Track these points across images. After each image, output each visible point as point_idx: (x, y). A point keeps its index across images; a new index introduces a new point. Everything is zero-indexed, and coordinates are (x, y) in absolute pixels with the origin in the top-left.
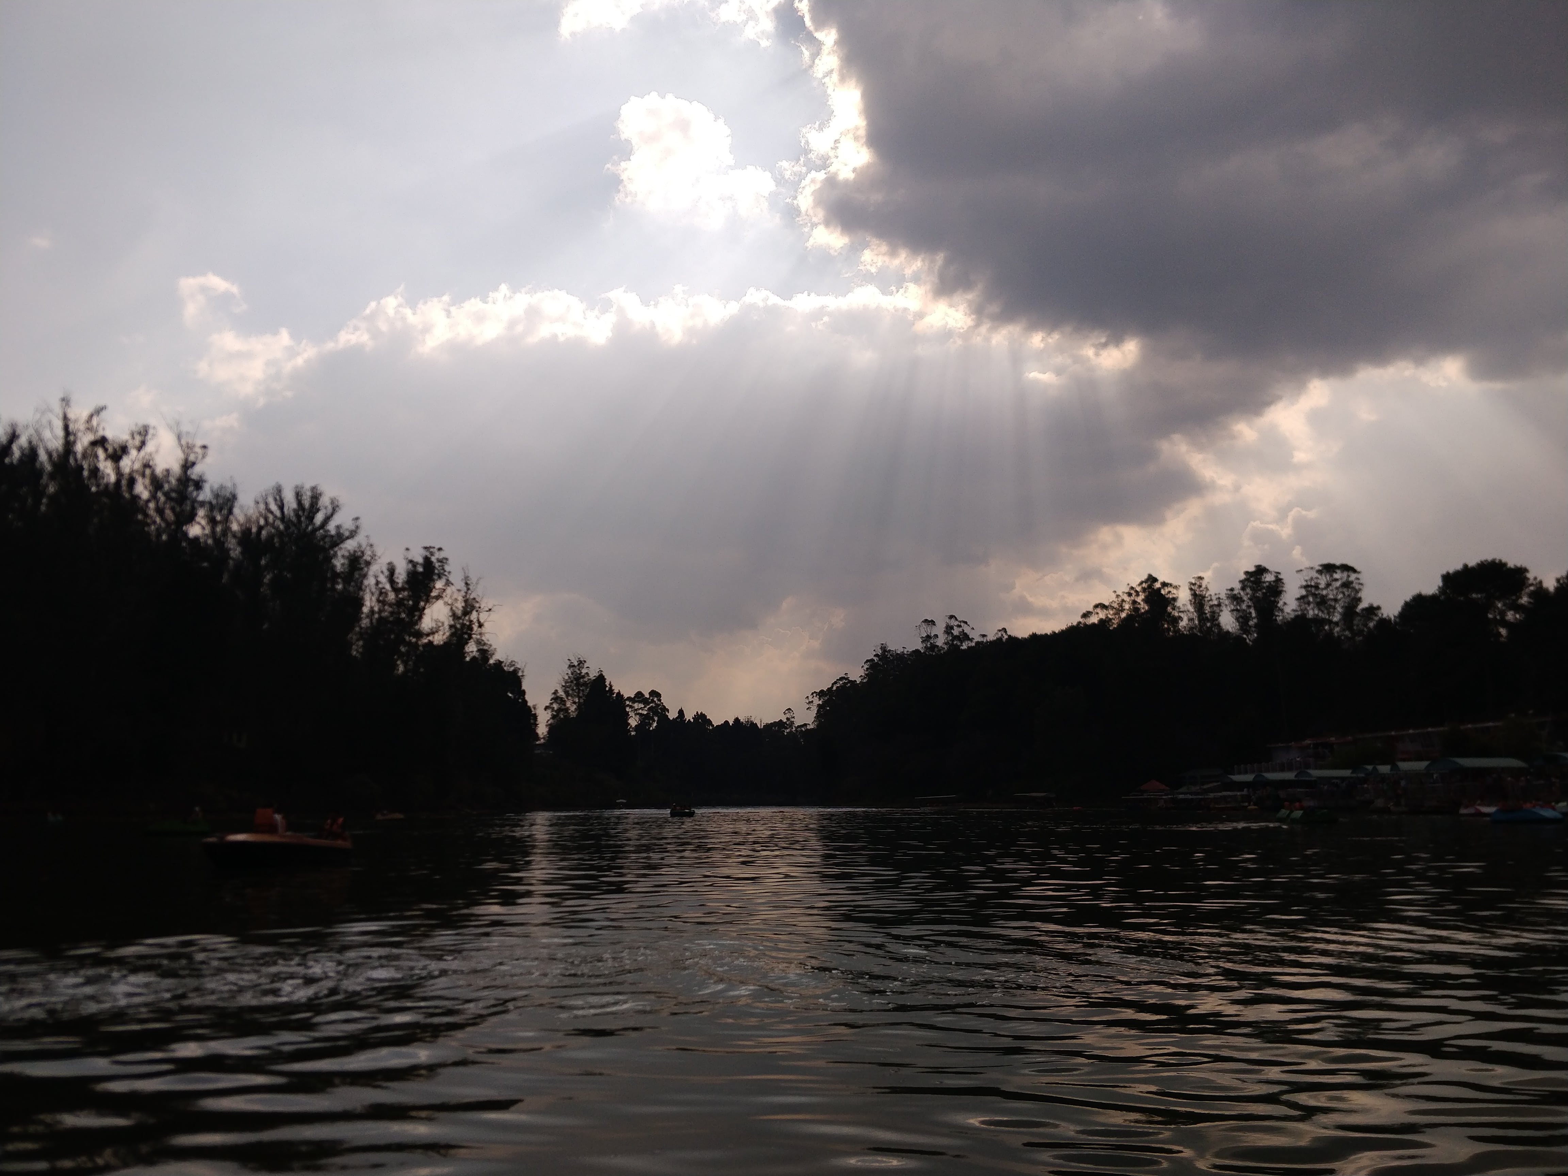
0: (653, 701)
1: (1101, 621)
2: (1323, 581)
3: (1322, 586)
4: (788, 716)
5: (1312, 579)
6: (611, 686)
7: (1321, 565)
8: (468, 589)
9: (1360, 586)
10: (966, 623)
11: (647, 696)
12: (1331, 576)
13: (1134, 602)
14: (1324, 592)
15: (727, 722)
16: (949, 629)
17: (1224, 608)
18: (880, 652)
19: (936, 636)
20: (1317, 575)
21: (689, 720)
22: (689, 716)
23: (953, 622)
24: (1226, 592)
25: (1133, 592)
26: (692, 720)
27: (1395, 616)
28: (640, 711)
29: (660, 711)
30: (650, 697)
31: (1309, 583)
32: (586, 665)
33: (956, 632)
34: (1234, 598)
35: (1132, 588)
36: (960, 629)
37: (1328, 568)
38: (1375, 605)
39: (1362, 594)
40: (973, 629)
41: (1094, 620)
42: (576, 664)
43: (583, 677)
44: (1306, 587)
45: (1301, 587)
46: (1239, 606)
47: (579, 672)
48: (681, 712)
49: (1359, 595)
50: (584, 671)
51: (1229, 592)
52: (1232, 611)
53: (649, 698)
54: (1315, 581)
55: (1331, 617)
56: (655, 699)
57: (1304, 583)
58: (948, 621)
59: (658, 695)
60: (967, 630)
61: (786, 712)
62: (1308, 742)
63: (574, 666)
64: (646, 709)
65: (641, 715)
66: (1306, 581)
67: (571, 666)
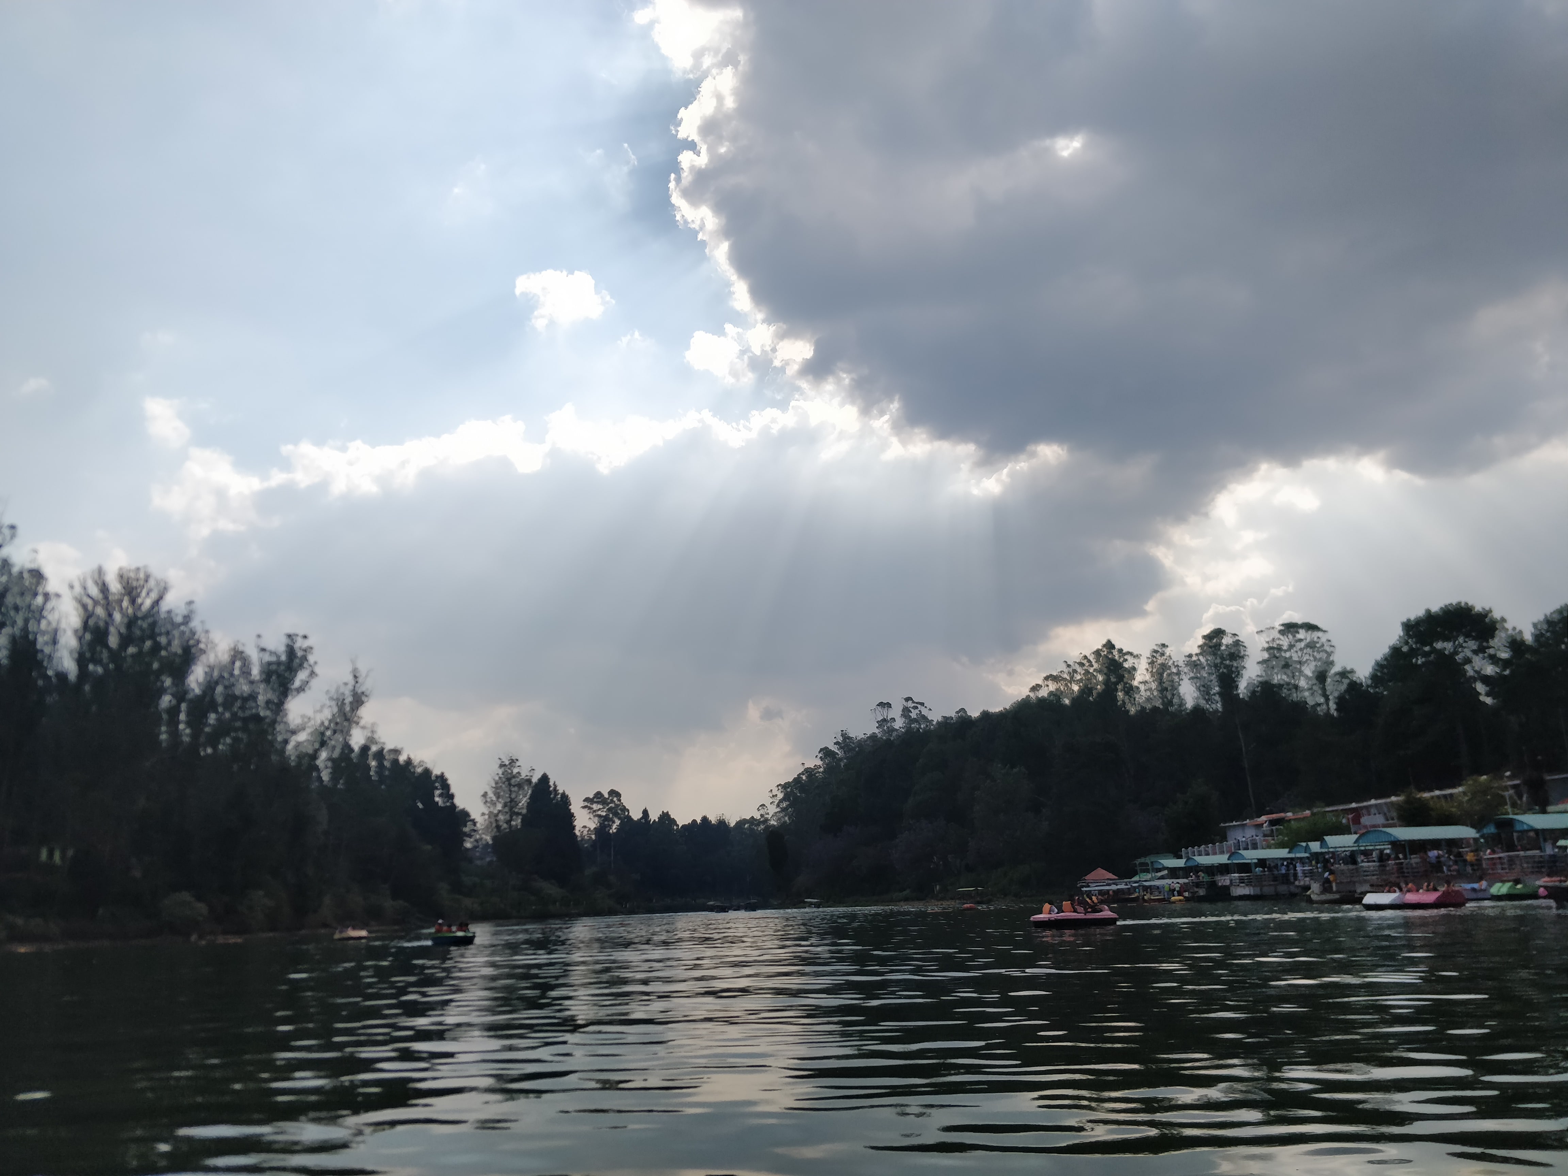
0: (612, 801)
1: (1051, 693)
2: (1285, 642)
3: (1285, 648)
4: (762, 812)
5: (1273, 640)
6: (555, 786)
7: (1283, 625)
8: (357, 682)
9: (1332, 649)
10: (922, 704)
11: (606, 796)
12: (1294, 636)
13: (1087, 672)
14: (1288, 655)
15: (694, 821)
16: (906, 711)
17: (1183, 676)
18: (840, 739)
19: (893, 720)
20: (1279, 636)
21: (655, 820)
22: (654, 816)
23: (910, 704)
24: (1184, 659)
25: (1085, 662)
26: (657, 820)
27: (1365, 678)
28: (599, 813)
29: (620, 811)
30: (609, 797)
31: (1271, 645)
32: (518, 764)
33: (914, 714)
34: (1194, 665)
35: (1085, 657)
36: (917, 711)
37: (1290, 628)
38: (1348, 669)
39: (1334, 658)
40: (930, 710)
41: (1043, 693)
42: (507, 763)
43: (514, 777)
44: (1269, 649)
45: (1264, 649)
46: (1200, 673)
47: (510, 771)
48: (645, 812)
49: (1331, 659)
50: (515, 771)
51: (1188, 659)
52: (1191, 679)
53: (608, 799)
54: (1278, 642)
55: (1297, 682)
56: (615, 799)
57: (1266, 646)
58: (905, 704)
59: (618, 795)
60: (925, 712)
61: (760, 808)
62: (1264, 818)
63: (505, 765)
64: (605, 810)
65: (600, 816)
66: (1268, 642)
67: (502, 766)
